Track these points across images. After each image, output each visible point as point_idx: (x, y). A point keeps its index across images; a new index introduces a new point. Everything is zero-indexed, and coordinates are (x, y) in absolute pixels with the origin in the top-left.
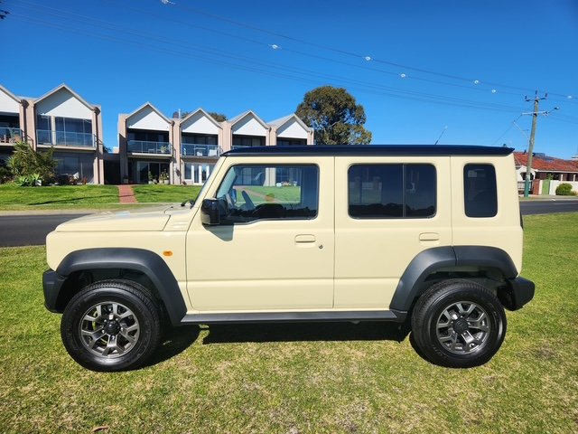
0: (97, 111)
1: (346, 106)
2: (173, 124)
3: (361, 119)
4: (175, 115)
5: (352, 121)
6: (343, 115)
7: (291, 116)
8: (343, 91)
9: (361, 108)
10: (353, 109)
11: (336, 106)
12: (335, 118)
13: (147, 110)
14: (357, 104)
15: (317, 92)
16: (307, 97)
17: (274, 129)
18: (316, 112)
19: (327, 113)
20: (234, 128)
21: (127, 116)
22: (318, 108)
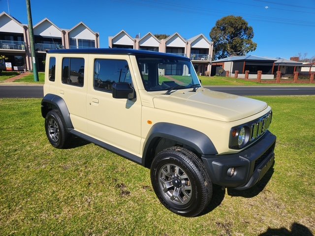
0: (97, 36)
1: (241, 28)
2: (135, 41)
3: (251, 36)
4: (137, 37)
5: (245, 37)
6: (240, 33)
7: (200, 35)
8: (240, 18)
9: (251, 29)
10: (246, 29)
11: (235, 28)
12: (234, 35)
13: (123, 34)
14: (248, 26)
15: (224, 20)
16: (218, 23)
17: (190, 43)
18: (223, 32)
19: (229, 32)
20: (167, 43)
21: (113, 38)
22: (224, 29)
